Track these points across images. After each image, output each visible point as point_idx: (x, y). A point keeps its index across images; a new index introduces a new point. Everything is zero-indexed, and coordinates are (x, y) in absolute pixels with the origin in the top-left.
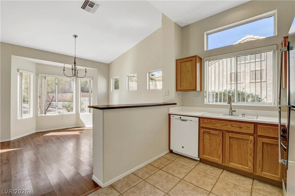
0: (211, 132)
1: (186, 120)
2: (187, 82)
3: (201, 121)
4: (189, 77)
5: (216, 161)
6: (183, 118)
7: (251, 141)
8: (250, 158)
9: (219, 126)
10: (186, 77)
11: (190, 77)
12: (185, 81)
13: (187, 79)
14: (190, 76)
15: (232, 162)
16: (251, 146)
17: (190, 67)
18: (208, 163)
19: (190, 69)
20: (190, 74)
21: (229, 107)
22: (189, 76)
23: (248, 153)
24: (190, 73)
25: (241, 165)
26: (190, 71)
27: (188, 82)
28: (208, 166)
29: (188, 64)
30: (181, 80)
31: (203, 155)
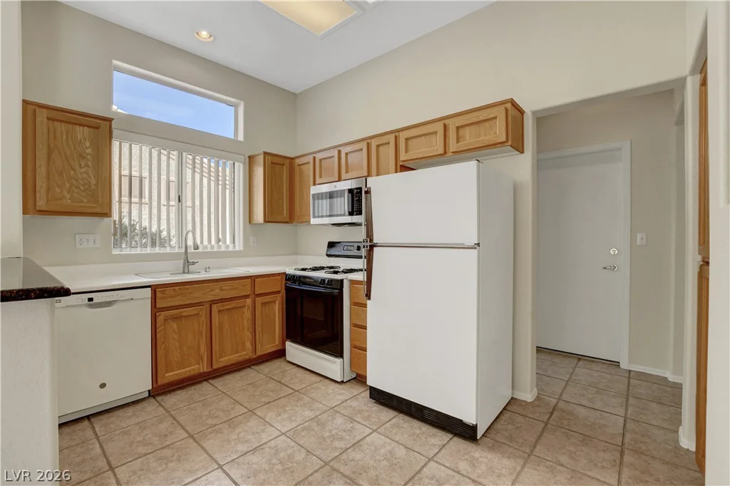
0: (183, 314)
1: (109, 304)
2: (78, 188)
3: (158, 295)
4: (85, 176)
5: (196, 372)
6: (98, 298)
7: (248, 307)
8: (248, 334)
9: (199, 296)
10: (72, 172)
11: (90, 177)
12: (68, 185)
13: (76, 180)
14: (87, 173)
15: (222, 357)
16: (247, 314)
17: (88, 144)
18: (171, 389)
19: (89, 151)
20: (87, 165)
21: (183, 256)
22: (83, 170)
23: (244, 328)
24: (90, 163)
25: (237, 353)
26: (89, 157)
27: (82, 188)
28: (179, 392)
29: (81, 132)
30: (48, 178)
31: (167, 375)
